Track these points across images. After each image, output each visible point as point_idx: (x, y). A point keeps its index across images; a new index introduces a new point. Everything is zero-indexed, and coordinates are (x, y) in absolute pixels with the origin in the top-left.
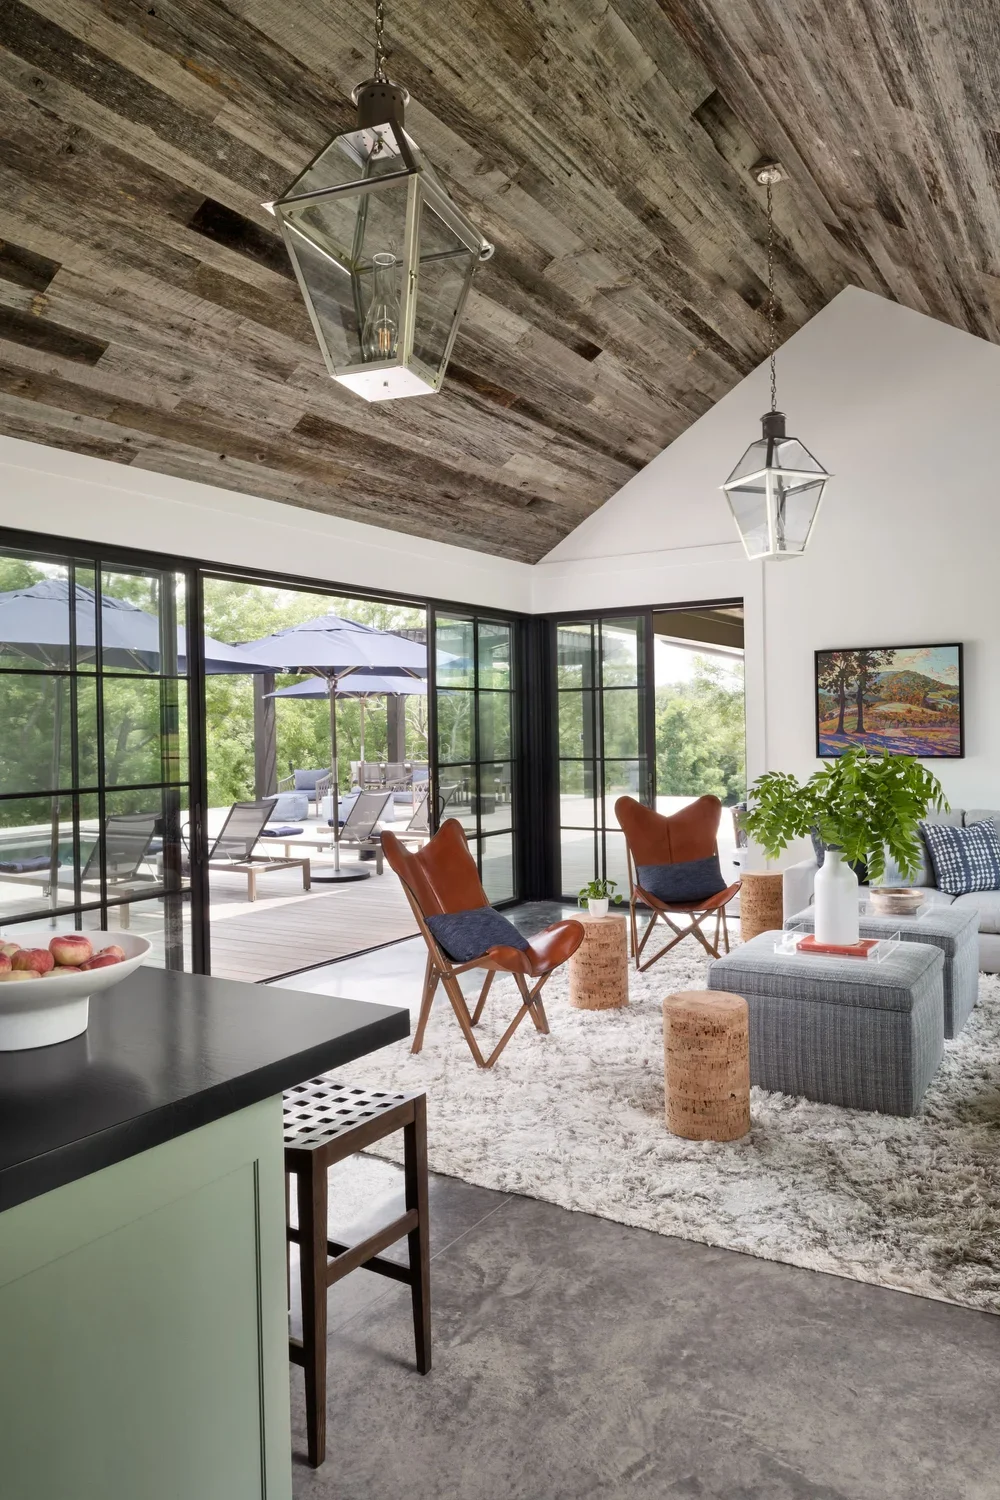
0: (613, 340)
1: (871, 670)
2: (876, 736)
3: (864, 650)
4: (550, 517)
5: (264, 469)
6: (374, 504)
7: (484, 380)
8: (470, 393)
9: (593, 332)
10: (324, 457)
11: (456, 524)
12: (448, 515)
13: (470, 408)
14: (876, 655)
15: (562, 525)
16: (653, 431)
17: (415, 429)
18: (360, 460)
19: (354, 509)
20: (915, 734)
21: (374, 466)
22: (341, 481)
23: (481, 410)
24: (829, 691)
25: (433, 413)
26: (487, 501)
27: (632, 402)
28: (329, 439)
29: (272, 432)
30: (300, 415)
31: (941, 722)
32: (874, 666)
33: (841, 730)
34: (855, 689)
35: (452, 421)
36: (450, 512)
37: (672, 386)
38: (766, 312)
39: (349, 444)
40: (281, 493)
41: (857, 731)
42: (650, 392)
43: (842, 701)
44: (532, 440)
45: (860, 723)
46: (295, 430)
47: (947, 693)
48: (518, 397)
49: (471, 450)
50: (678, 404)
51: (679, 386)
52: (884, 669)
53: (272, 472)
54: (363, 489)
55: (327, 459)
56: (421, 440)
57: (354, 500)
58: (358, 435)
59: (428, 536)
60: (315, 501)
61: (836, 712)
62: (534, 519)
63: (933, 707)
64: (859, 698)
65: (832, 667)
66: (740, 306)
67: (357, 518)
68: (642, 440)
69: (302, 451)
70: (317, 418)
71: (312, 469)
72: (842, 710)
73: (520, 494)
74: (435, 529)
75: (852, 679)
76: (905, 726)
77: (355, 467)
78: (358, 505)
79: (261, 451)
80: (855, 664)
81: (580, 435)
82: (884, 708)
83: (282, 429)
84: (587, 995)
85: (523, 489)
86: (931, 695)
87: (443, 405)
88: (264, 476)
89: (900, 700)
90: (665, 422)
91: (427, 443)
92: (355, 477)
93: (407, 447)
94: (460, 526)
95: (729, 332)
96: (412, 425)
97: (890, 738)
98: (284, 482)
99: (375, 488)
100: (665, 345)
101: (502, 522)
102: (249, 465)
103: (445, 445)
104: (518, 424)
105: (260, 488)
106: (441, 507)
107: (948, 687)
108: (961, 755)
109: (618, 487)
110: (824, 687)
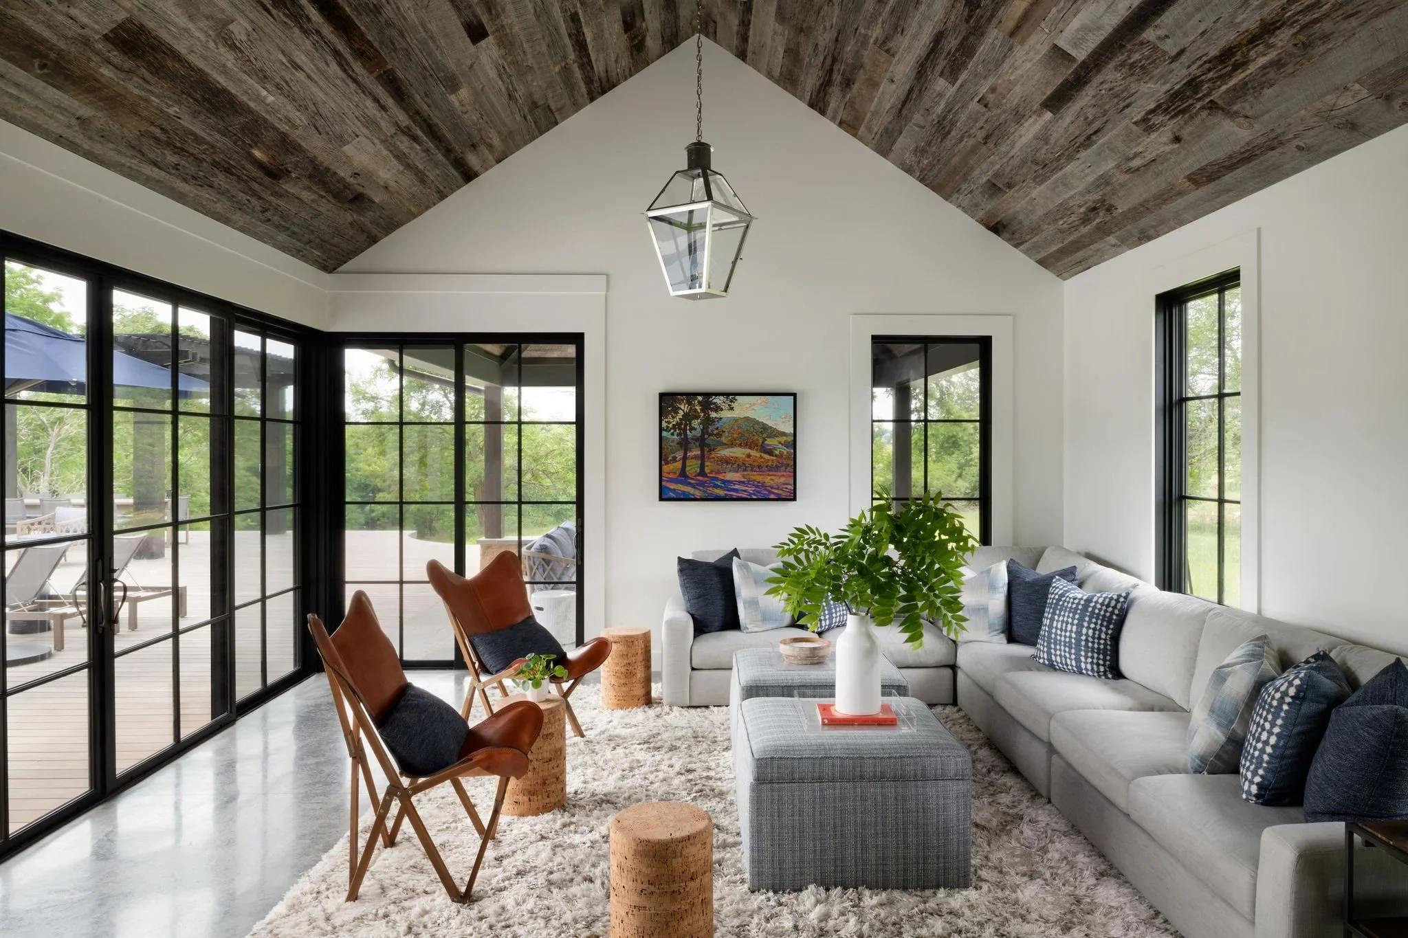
0: (503, 26)
1: (713, 415)
2: (717, 479)
3: (707, 395)
4: (366, 219)
5: (39, 85)
6: (176, 167)
7: (362, 35)
8: (342, 47)
9: (489, 10)
10: (133, 88)
11: (264, 211)
12: (260, 198)
13: (334, 66)
14: (719, 400)
15: (374, 231)
16: (496, 141)
17: (263, 78)
18: (179, 103)
19: (148, 170)
20: (753, 477)
21: (195, 114)
22: (145, 127)
23: (345, 71)
24: (672, 434)
25: (291, 61)
26: (308, 189)
27: (492, 104)
28: (149, 64)
29: (73, 30)
30: (122, 16)
31: (777, 466)
32: (716, 411)
33: (683, 472)
34: (698, 433)
35: (309, 77)
36: (263, 195)
37: (531, 95)
38: (632, 39)
39: (171, 77)
40: (54, 127)
41: (700, 474)
42: (510, 97)
43: (685, 444)
44: (383, 124)
45: (702, 467)
46: (106, 38)
47: (783, 439)
48: (389, 67)
49: (316, 118)
50: (529, 117)
51: (537, 97)
52: (726, 414)
53: (52, 93)
54: (169, 144)
55: (136, 91)
56: (264, 93)
57: (152, 156)
58: (190, 66)
59: (226, 221)
60: (98, 149)
61: (679, 455)
62: (350, 219)
63: (770, 453)
64: (701, 442)
65: (676, 410)
66: (617, 27)
67: (149, 183)
68: (483, 148)
69: (106, 72)
70: (142, 28)
71: (112, 101)
72: (685, 454)
73: (347, 186)
74: (239, 214)
75: (695, 423)
76: (745, 470)
77: (171, 111)
78: (155, 164)
79: (47, 57)
80: (698, 408)
81: (431, 130)
82: (726, 453)
83: (85, 32)
84: (526, 798)
85: (352, 181)
86: (769, 441)
87: (308, 54)
88: (37, 96)
89: (740, 445)
90: (510, 133)
91: (271, 99)
92: (165, 124)
93: (245, 98)
94: (268, 214)
95: (598, 51)
96: (261, 70)
97: (730, 482)
98: (63, 110)
99: (186, 147)
100: (544, 48)
101: (316, 216)
102: (19, 74)
103: (289, 107)
104: (376, 100)
105: (27, 113)
106: (256, 187)
107: (784, 434)
108: (794, 499)
109: (442, 196)
110: (668, 429)
